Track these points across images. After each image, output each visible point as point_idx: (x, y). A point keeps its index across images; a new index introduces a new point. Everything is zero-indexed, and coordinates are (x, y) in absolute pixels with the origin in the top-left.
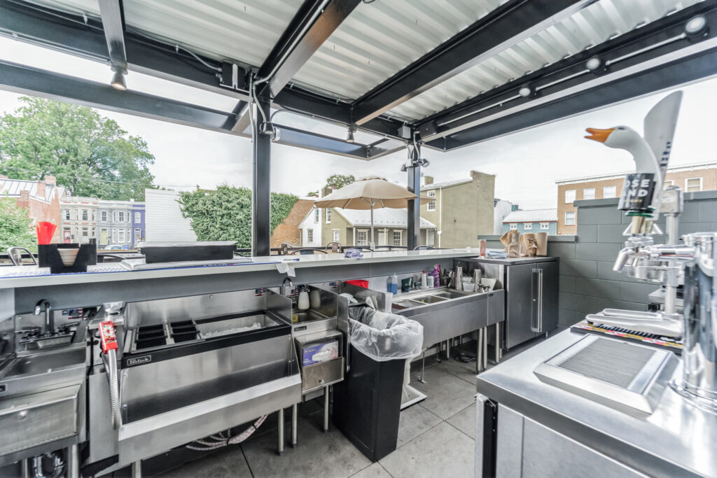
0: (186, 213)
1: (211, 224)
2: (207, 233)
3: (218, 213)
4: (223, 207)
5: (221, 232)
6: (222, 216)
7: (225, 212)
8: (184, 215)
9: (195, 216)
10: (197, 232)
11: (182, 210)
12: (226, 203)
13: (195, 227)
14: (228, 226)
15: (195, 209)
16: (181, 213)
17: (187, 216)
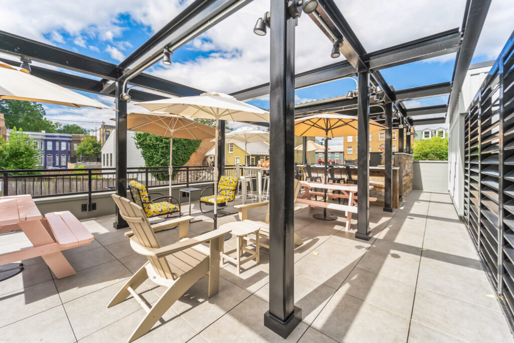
0: (139, 146)
1: (154, 152)
2: (152, 159)
3: (160, 146)
4: (163, 142)
5: (161, 158)
6: (163, 148)
7: (165, 145)
8: (137, 146)
9: (144, 147)
10: (145, 158)
11: (136, 144)
12: (165, 140)
13: (144, 154)
14: (165, 154)
15: (145, 143)
16: (136, 146)
17: (139, 148)
